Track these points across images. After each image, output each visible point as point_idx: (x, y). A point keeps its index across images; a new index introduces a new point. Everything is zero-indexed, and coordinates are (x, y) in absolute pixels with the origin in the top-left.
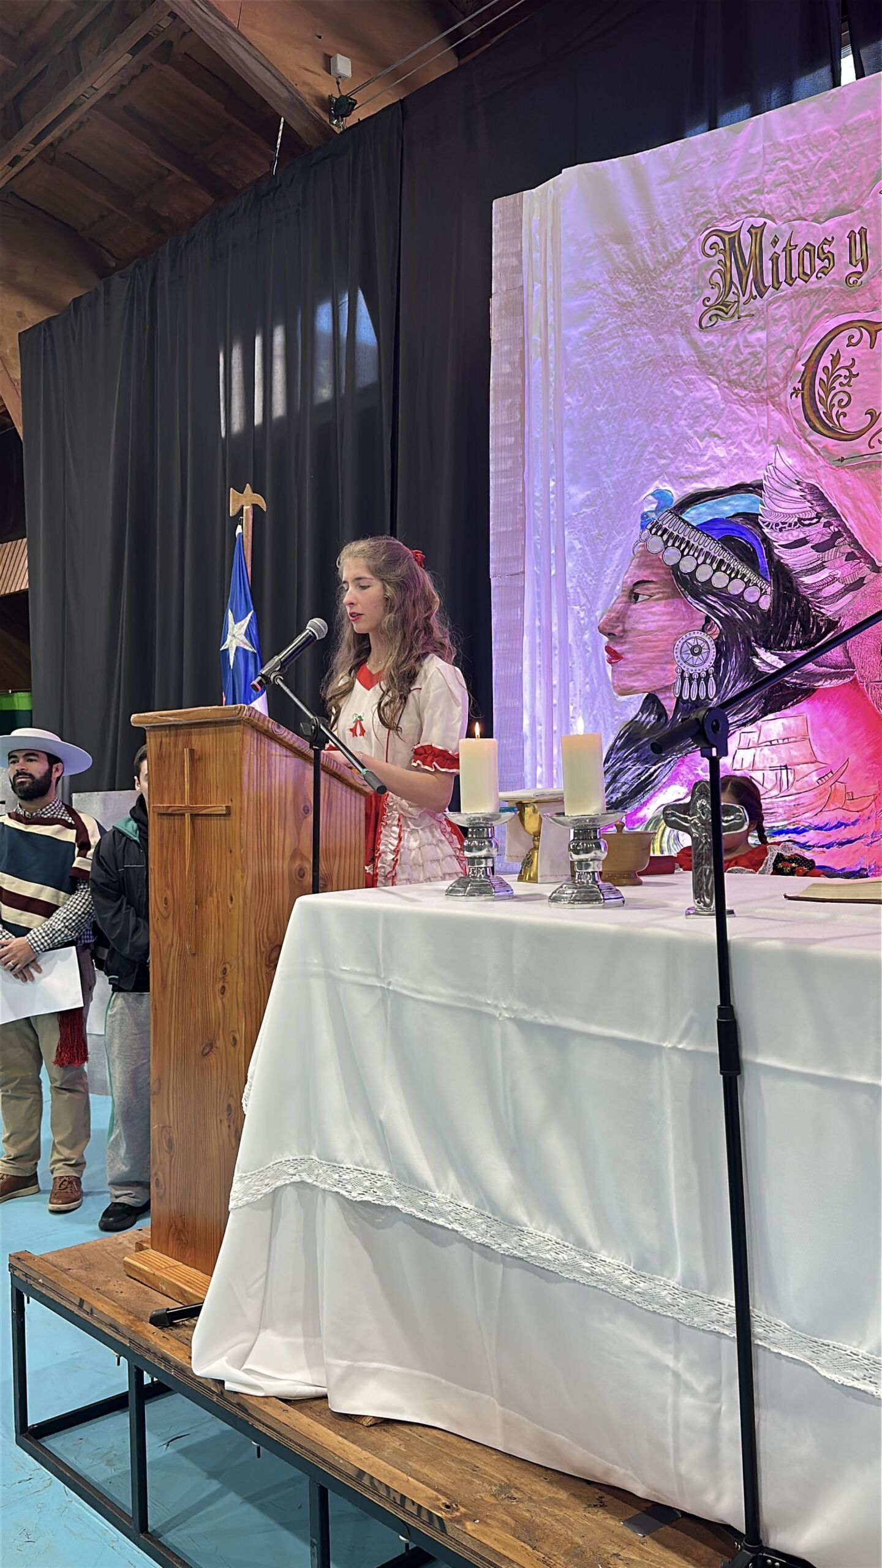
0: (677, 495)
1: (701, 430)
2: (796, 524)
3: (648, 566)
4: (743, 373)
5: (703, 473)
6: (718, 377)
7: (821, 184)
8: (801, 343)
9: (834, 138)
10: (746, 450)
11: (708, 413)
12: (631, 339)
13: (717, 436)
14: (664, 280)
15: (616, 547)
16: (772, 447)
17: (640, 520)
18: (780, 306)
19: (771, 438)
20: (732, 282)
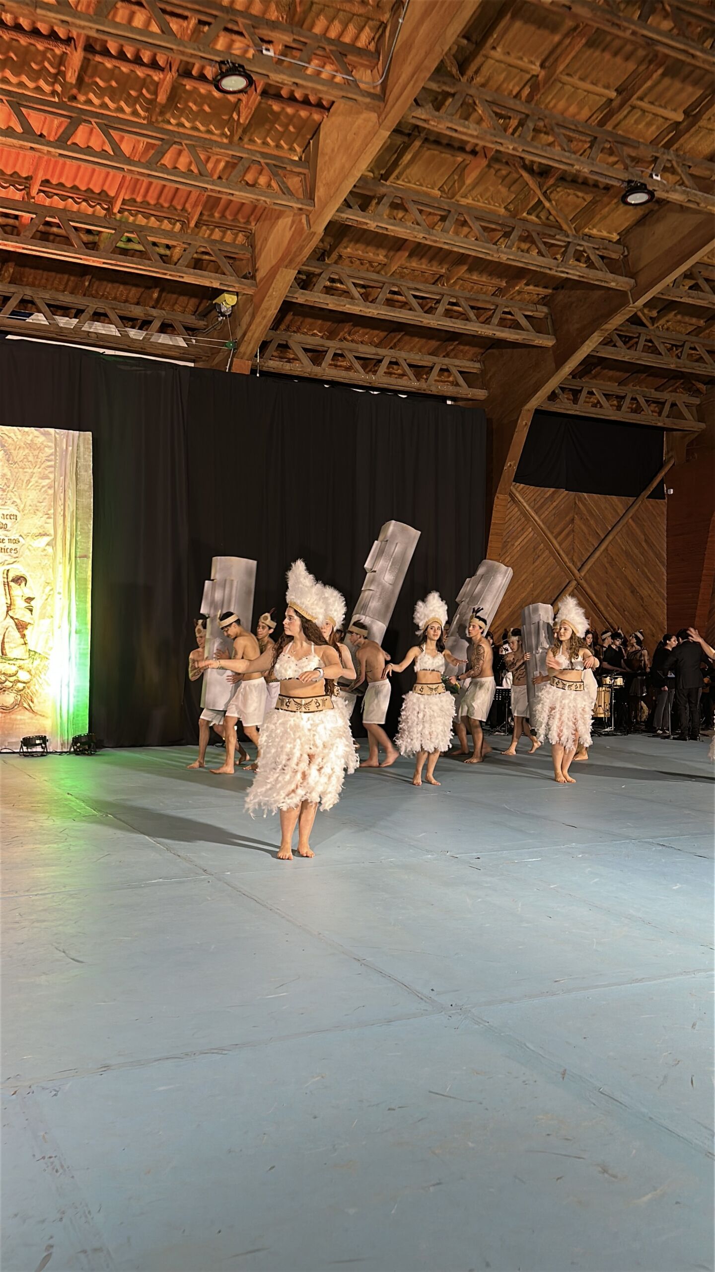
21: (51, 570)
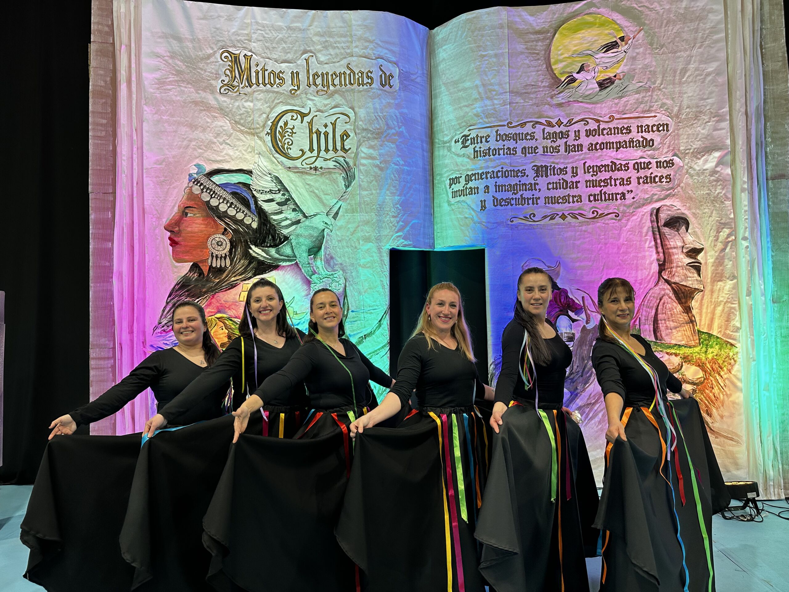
0: (209, 168)
1: (221, 140)
2: (268, 192)
3: (192, 200)
4: (242, 119)
5: (222, 160)
6: (230, 118)
7: (279, 47)
8: (270, 113)
9: (285, 30)
10: (243, 154)
11: (224, 133)
12: (183, 88)
13: (229, 145)
14: (201, 65)
15: (174, 188)
16: (257, 156)
17: (188, 177)
18: (260, 94)
19: (256, 152)
20: (235, 77)
21: (728, 203)
